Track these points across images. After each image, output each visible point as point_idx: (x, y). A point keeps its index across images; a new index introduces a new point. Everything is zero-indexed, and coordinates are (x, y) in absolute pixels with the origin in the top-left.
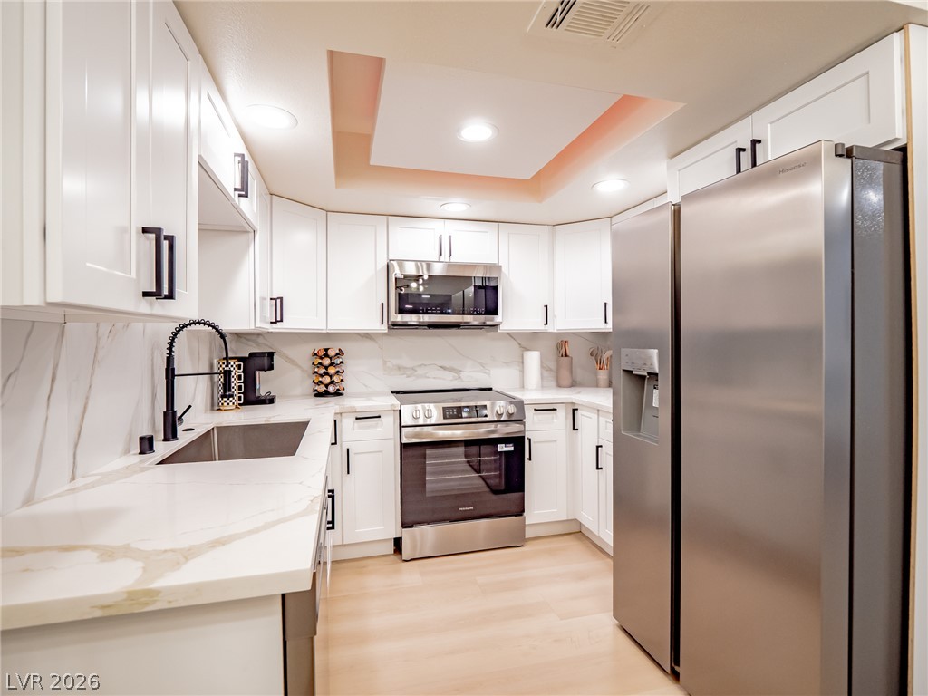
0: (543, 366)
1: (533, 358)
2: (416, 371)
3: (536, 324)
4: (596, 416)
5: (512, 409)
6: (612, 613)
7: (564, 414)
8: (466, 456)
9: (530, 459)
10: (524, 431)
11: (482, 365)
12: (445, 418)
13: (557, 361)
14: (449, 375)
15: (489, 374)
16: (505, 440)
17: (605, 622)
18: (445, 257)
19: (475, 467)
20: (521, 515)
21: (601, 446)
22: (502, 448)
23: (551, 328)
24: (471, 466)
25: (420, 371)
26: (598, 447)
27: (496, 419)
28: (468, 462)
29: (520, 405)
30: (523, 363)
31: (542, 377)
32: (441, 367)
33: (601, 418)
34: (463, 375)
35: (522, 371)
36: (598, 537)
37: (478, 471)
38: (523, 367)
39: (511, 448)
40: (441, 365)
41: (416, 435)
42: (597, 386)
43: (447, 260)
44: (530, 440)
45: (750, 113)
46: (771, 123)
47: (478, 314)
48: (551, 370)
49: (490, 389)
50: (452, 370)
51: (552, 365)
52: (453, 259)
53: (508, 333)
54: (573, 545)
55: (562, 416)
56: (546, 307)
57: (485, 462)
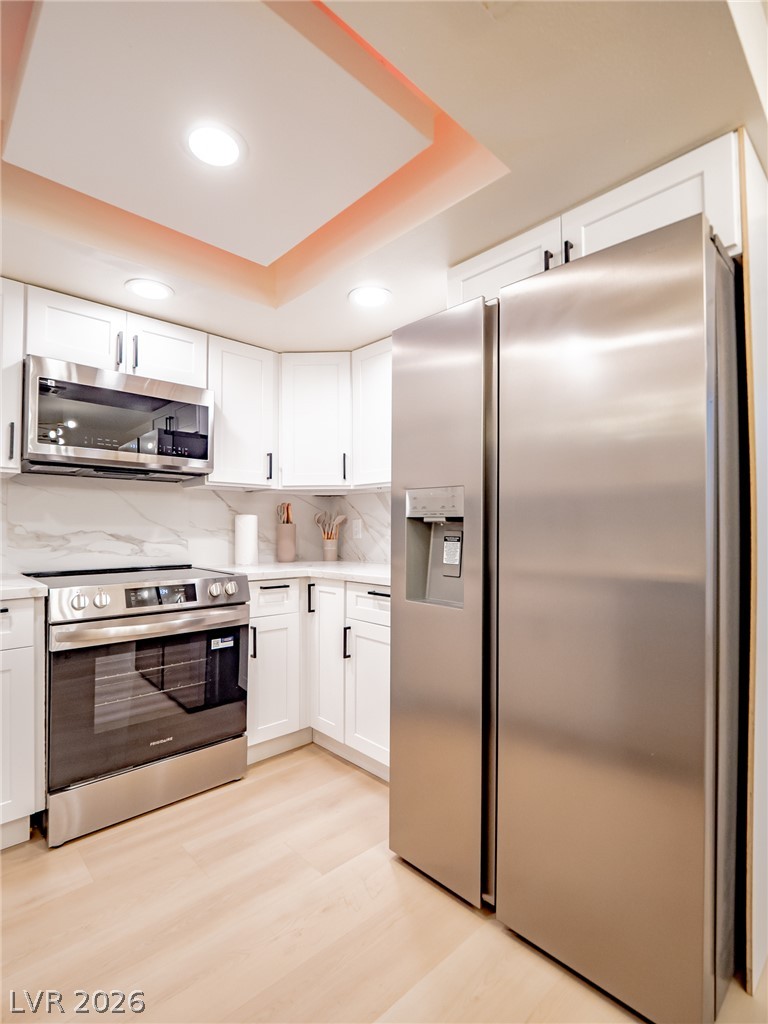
0: (261, 538)
1: (248, 525)
2: (68, 541)
3: (256, 477)
4: (343, 590)
5: (231, 587)
6: (387, 842)
7: (298, 592)
8: (137, 668)
9: (255, 656)
10: (248, 618)
11: (176, 533)
12: (129, 605)
13: (277, 529)
14: (126, 548)
15: (187, 547)
16: (221, 633)
17: (380, 857)
18: (127, 367)
19: (154, 681)
20: (241, 736)
21: (349, 628)
22: (217, 644)
23: (274, 484)
24: (148, 680)
25: (75, 542)
26: (345, 629)
27: (209, 603)
28: (143, 676)
29: (242, 581)
30: (234, 531)
31: (260, 550)
32: (111, 535)
33: (348, 592)
34: (147, 547)
35: (233, 543)
36: (344, 746)
37: (160, 686)
38: (234, 537)
39: (229, 643)
40: (112, 532)
41: (71, 637)
42: (324, 560)
43: (130, 372)
44: (255, 629)
45: (559, 213)
46: (585, 226)
47: (178, 455)
48: (269, 541)
49: (189, 567)
50: (129, 539)
51: (271, 535)
52: (139, 372)
53: (214, 491)
54: (306, 761)
55: (295, 596)
56: (270, 455)
57: (173, 670)
